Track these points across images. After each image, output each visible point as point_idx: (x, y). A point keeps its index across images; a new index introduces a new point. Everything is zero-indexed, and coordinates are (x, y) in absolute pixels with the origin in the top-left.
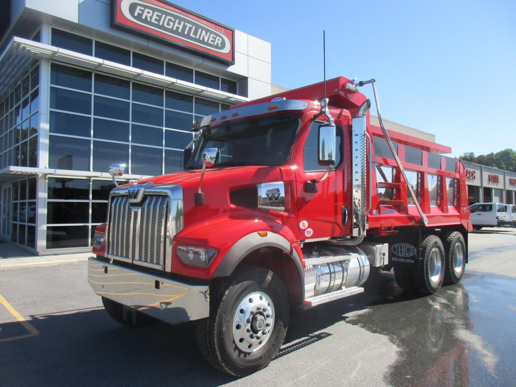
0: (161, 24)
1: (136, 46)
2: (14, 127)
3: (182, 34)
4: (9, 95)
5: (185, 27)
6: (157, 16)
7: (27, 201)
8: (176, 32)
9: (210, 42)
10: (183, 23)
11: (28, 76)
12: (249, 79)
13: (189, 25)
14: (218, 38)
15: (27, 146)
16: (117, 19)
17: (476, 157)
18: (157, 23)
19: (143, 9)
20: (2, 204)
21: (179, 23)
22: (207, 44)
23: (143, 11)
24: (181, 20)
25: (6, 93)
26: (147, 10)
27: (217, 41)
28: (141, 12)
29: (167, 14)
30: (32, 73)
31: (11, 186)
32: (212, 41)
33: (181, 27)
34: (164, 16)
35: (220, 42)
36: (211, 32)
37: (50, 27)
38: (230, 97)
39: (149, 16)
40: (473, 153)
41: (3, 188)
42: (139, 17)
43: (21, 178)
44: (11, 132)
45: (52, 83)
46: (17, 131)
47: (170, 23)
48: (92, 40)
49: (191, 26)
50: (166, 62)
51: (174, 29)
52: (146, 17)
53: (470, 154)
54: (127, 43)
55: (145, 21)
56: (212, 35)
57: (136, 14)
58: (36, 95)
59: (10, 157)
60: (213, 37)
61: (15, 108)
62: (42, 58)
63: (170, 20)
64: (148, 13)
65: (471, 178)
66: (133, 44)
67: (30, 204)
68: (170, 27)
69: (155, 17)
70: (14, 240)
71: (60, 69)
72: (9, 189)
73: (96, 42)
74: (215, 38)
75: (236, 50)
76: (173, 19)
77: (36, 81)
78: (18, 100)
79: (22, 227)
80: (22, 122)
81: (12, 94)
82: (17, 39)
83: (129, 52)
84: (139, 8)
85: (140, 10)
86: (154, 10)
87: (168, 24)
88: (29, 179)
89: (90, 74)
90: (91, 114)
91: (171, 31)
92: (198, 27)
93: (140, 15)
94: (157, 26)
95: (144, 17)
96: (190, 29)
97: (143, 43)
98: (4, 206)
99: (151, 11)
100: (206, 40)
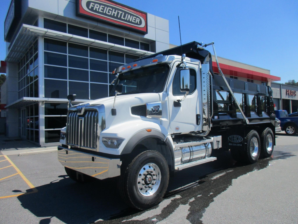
0: (104, 12)
1: (91, 26)
2: (26, 75)
3: (117, 18)
4: (23, 57)
5: (118, 13)
6: (102, 8)
7: (34, 116)
8: (113, 17)
9: (133, 21)
10: (117, 11)
11: (32, 47)
12: (156, 42)
13: (120, 12)
14: (137, 19)
15: (33, 85)
16: (80, 11)
17: (296, 83)
18: (102, 12)
19: (94, 4)
20: (21, 119)
21: (115, 11)
22: (131, 22)
23: (94, 5)
24: (116, 9)
25: (21, 57)
26: (96, 5)
27: (137, 21)
28: (93, 6)
29: (108, 6)
30: (34, 44)
31: (26, 109)
32: (134, 21)
33: (116, 13)
34: (106, 7)
35: (139, 21)
36: (133, 16)
37: (43, 18)
38: (145, 53)
39: (97, 8)
40: (294, 80)
41: (21, 110)
42: (92, 9)
43: (30, 104)
44: (24, 78)
45: (45, 49)
46: (27, 77)
47: (110, 11)
48: (66, 24)
49: (122, 12)
50: (108, 35)
51: (112, 15)
52: (96, 8)
53: (292, 81)
54: (86, 25)
55: (96, 11)
56: (134, 17)
57: (90, 8)
58: (36, 57)
59: (24, 92)
60: (135, 18)
61: (26, 65)
62: (39, 35)
63: (109, 10)
64: (97, 6)
65: (294, 95)
66: (89, 25)
67: (35, 118)
68: (110, 14)
69: (101, 8)
70: (28, 139)
71: (49, 42)
72: (25, 110)
73: (68, 25)
74: (136, 19)
75: (148, 25)
76: (111, 9)
77: (36, 49)
78: (27, 60)
79: (32, 131)
80: (30, 73)
81: (24, 57)
82: (25, 25)
83: (87, 29)
84: (92, 4)
85: (93, 5)
86: (100, 4)
87: (109, 12)
88: (34, 104)
89: (66, 43)
90: (67, 66)
91: (110, 16)
92: (126, 13)
93: (92, 8)
94: (103, 14)
95: (94, 9)
96: (121, 14)
97: (95, 24)
98: (22, 120)
99: (99, 5)
100: (131, 20)
